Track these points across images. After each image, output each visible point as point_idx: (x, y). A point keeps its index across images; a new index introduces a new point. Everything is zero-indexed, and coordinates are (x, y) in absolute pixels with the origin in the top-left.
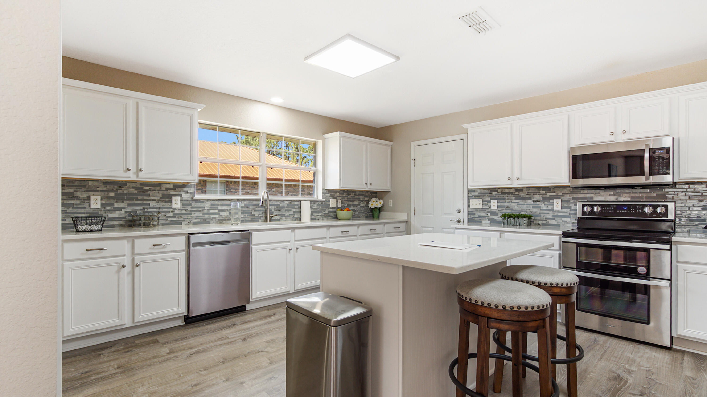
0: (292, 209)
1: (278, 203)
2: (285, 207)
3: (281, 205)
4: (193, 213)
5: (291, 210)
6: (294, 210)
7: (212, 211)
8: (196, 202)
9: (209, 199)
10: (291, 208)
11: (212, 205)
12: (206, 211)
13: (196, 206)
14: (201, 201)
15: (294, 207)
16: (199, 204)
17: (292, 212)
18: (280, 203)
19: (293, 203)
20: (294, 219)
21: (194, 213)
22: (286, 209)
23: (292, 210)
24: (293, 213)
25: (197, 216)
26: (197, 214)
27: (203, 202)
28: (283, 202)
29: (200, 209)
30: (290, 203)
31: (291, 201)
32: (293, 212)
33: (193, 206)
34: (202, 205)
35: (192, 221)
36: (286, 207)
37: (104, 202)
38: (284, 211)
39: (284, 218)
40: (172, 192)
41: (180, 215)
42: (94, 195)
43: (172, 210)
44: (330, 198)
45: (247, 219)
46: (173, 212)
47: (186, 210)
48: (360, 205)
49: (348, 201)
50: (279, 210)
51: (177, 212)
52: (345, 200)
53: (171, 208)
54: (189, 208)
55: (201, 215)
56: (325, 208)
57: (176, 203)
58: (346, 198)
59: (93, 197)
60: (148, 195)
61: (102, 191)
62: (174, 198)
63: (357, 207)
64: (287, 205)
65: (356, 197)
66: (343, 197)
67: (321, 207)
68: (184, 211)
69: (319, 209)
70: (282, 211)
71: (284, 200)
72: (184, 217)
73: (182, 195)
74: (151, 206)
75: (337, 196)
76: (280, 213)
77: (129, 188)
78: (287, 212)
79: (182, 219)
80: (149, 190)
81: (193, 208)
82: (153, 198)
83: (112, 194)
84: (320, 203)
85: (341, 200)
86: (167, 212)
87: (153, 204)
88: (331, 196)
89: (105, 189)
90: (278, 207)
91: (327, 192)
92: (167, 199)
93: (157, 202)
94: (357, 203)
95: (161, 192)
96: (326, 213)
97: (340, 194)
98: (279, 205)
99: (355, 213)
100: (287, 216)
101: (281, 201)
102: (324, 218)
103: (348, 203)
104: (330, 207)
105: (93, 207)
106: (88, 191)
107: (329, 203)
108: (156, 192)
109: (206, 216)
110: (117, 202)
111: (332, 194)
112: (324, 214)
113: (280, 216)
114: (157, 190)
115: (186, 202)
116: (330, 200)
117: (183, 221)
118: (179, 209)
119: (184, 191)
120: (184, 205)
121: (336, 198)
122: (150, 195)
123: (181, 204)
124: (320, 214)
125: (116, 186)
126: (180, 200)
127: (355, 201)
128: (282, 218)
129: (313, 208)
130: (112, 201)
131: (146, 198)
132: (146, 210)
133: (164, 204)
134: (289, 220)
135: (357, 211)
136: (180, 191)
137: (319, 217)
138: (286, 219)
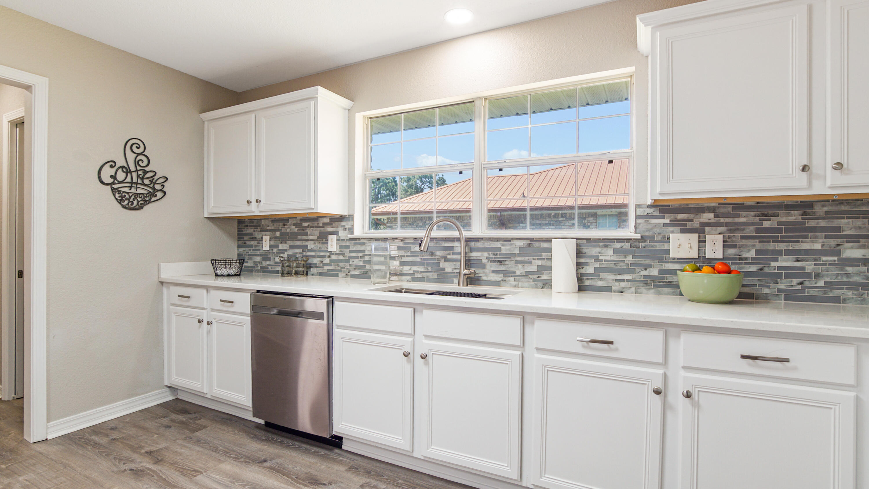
0: (534, 259)
1: (498, 245)
2: (514, 255)
3: (505, 249)
4: (351, 260)
5: (530, 263)
6: (540, 263)
8: (355, 243)
9: (372, 238)
10: (531, 258)
12: (367, 258)
13: (354, 249)
14: (362, 241)
15: (541, 255)
16: (359, 246)
17: (533, 268)
18: (503, 246)
19: (537, 245)
20: (540, 284)
21: (353, 260)
22: (519, 259)
23: (534, 261)
24: (535, 270)
25: (356, 266)
26: (356, 262)
27: (363, 243)
28: (509, 243)
29: (361, 255)
30: (529, 245)
31: (532, 240)
32: (536, 267)
33: (351, 249)
34: (363, 248)
35: (350, 273)
36: (518, 255)
37: (272, 243)
38: (513, 263)
39: (512, 279)
40: (329, 229)
41: (337, 262)
42: (265, 235)
43: (328, 254)
44: (671, 229)
45: (430, 275)
46: (329, 257)
47: (344, 255)
48: (838, 253)
49: (763, 240)
50: (500, 262)
51: (333, 257)
52: (742, 237)
53: (327, 251)
54: (347, 252)
55: (361, 263)
56: (647, 262)
57: (333, 245)
58: (750, 231)
59: (264, 237)
60: (306, 234)
61: (271, 230)
62: (330, 237)
63: (816, 260)
64: (521, 249)
65: (812, 223)
66: (734, 228)
67: (630, 258)
68: (341, 257)
69: (624, 261)
70: (507, 263)
71: (512, 239)
72: (342, 265)
73: (340, 232)
74: (309, 248)
75: (704, 224)
76: (502, 268)
77: (290, 225)
78: (520, 266)
79: (339, 268)
80: (308, 227)
81: (351, 252)
82: (311, 237)
83: (278, 234)
84: (627, 246)
85: (721, 236)
86: (324, 257)
87: (311, 245)
88: (674, 223)
89: (273, 228)
90: (497, 254)
91: (658, 213)
92: (323, 238)
93: (315, 244)
94: (818, 246)
95: (318, 229)
96: (652, 274)
97: (716, 216)
98: (499, 249)
99: (807, 284)
100: (520, 276)
101: (505, 241)
102: (643, 290)
103: (759, 246)
104: (671, 257)
105: (264, 249)
106: (262, 231)
107: (665, 246)
108: (314, 229)
109: (368, 266)
110: (281, 243)
111: (680, 216)
112: (644, 277)
113: (501, 275)
114: (316, 227)
115: (344, 244)
116: (671, 235)
117: (340, 271)
118: (336, 254)
119: (342, 226)
120: (341, 247)
121: (700, 231)
122: (309, 233)
123: (338, 246)
124: (629, 277)
125: (281, 224)
126: (337, 240)
127: (806, 237)
128: (507, 279)
129: (601, 258)
130: (278, 242)
131: (304, 237)
132: (304, 254)
133: (321, 245)
134: (526, 284)
135: (818, 276)
136: (337, 227)
137: (623, 284)
138: (518, 281)
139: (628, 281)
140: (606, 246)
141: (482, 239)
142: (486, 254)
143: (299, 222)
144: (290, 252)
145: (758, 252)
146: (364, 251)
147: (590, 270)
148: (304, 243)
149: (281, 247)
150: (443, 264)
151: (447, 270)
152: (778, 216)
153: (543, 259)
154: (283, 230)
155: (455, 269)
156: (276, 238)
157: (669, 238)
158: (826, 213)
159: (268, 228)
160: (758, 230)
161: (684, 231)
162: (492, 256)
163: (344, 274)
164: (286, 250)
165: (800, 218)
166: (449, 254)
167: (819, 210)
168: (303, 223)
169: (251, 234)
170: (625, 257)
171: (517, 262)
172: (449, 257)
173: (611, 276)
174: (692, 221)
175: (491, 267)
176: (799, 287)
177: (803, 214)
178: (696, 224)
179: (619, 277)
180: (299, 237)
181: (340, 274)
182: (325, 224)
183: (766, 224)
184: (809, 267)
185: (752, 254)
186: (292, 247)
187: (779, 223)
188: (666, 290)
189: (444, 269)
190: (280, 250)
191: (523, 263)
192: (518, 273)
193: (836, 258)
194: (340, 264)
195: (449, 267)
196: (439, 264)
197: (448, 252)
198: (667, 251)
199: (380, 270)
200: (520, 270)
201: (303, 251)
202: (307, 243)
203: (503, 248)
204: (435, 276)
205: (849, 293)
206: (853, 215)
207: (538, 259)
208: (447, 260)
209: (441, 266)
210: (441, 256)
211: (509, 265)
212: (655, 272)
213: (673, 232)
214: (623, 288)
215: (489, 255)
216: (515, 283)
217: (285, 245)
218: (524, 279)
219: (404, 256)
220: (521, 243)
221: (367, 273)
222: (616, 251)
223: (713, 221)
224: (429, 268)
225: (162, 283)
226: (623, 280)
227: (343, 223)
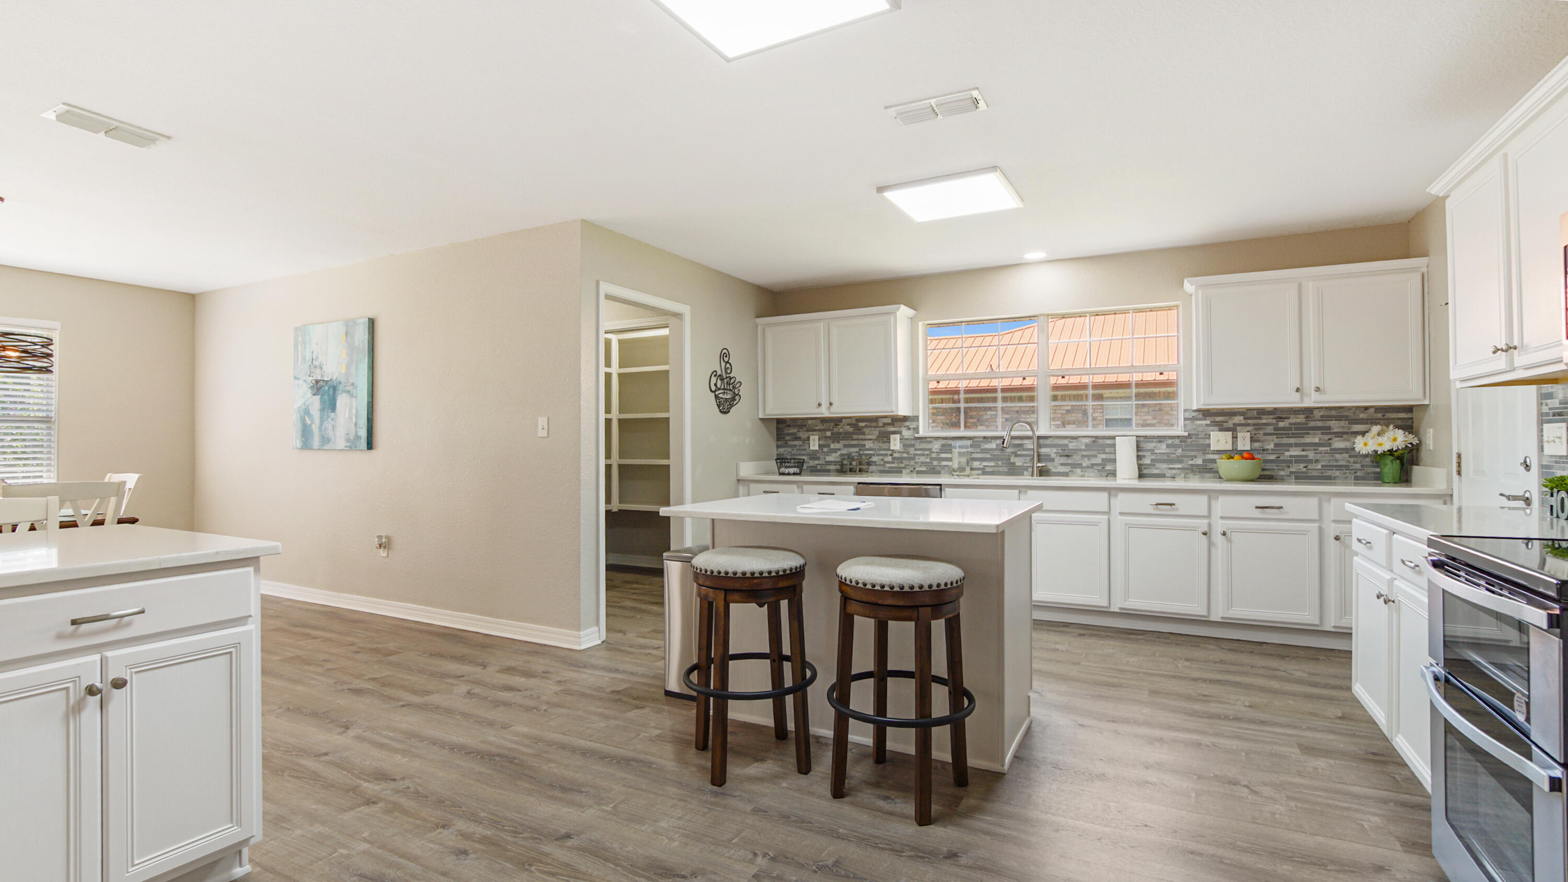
0: (1099, 453)
1: (1066, 442)
2: (1080, 450)
3: (1072, 445)
4: (917, 457)
5: (1096, 456)
6: (1104, 456)
7: (943, 455)
8: (920, 442)
9: (939, 437)
10: (1095, 453)
11: (943, 445)
12: (934, 455)
13: (920, 447)
14: (928, 439)
16: (925, 444)
17: (1098, 460)
18: (1070, 442)
19: (1101, 441)
20: (1104, 474)
21: (918, 457)
22: (1085, 453)
23: (1098, 455)
24: (1101, 462)
25: (922, 463)
26: (922, 459)
27: (930, 442)
28: (1076, 440)
29: (927, 452)
30: (1094, 442)
31: (1097, 437)
32: (1101, 460)
33: (917, 447)
34: (929, 446)
36: (1085, 450)
37: (822, 442)
38: (1079, 457)
39: (1079, 470)
40: (891, 429)
41: (900, 460)
42: (813, 435)
43: (890, 452)
44: (1211, 428)
45: (1001, 469)
46: (891, 455)
47: (908, 453)
48: (1330, 445)
49: (1279, 436)
50: (1068, 456)
51: (896, 455)
52: (1265, 434)
53: (889, 450)
54: (912, 451)
55: (928, 460)
56: (1193, 453)
57: (896, 443)
58: (1270, 429)
59: (811, 437)
60: (864, 434)
61: (819, 430)
62: (892, 437)
63: (1315, 450)
64: (1086, 445)
65: (1312, 424)
66: (1258, 427)
67: (1180, 450)
68: (905, 455)
69: (1175, 454)
70: (1074, 457)
71: (1079, 437)
72: (906, 462)
73: (903, 432)
74: (867, 447)
75: (1236, 425)
76: (1070, 461)
77: (844, 425)
78: (1086, 459)
79: (904, 466)
80: (866, 426)
81: (916, 450)
82: (868, 437)
83: (829, 434)
84: (1177, 442)
85: (1249, 433)
86: (886, 455)
87: (869, 444)
88: (1215, 424)
89: (822, 427)
90: (1065, 450)
91: (1201, 416)
92: (885, 437)
93: (874, 443)
94: (1317, 440)
95: (878, 429)
96: (1197, 463)
97: (1245, 419)
98: (1067, 445)
99: (1310, 467)
100: (1087, 467)
101: (1072, 439)
102: (1191, 475)
103: (1277, 441)
104: (1211, 449)
105: (812, 448)
106: (808, 431)
107: (1207, 442)
108: (873, 429)
109: (935, 463)
110: (833, 442)
111: (1218, 419)
112: (1191, 465)
113: (1070, 467)
114: (875, 427)
115: (908, 442)
116: (1211, 433)
117: (904, 468)
118: (899, 452)
119: (905, 426)
120: (904, 445)
121: (1233, 430)
122: (867, 433)
123: (902, 445)
124: (1179, 466)
125: (832, 424)
126: (900, 439)
127: (1308, 434)
128: (1074, 470)
129: (1156, 451)
130: (829, 442)
131: (861, 437)
132: (861, 452)
133: (881, 444)
134: (1091, 474)
135: (1317, 461)
136: (900, 427)
137: (1174, 472)
138: (1085, 472)
139: (1178, 469)
140: (1160, 442)
141: (1051, 437)
142: (1054, 450)
143: (854, 422)
144: (844, 452)
145: (1276, 445)
146: (931, 449)
147: (1147, 461)
148: (861, 442)
149: (832, 446)
150: (1013, 459)
151: (1017, 464)
152: (1289, 418)
153: (1107, 453)
154: (836, 430)
155: (1026, 463)
156: (827, 437)
157: (1210, 435)
158: (1322, 416)
159: (817, 428)
160: (1276, 429)
161: (1223, 429)
162: (1060, 451)
163: (908, 471)
164: (839, 450)
165: (1304, 420)
166: (1019, 451)
167: (1317, 414)
168: (860, 423)
169: (795, 434)
170: (1176, 450)
171: (1083, 456)
172: (1019, 453)
173: (1164, 466)
174: (1227, 422)
175: (1059, 460)
176: (1304, 470)
177: (1307, 417)
178: (1230, 424)
179: (1172, 466)
180: (855, 437)
181: (904, 471)
182: (885, 425)
183: (1281, 424)
184: (1311, 455)
185: (1271, 446)
186: (845, 446)
187: (1290, 424)
188: (1208, 475)
189: (1014, 463)
190: (831, 449)
191: (1089, 457)
192: (1084, 465)
193: (1328, 448)
194: (904, 462)
195: (1019, 462)
196: (1010, 459)
197: (1018, 449)
198: (1209, 445)
199: (948, 466)
200: (1086, 463)
201: (860, 450)
202: (864, 443)
203: (1070, 444)
204: (1006, 469)
205: (1338, 473)
206: (1339, 418)
207: (1103, 453)
208: (1017, 456)
209: (1012, 461)
210: (1012, 452)
211: (1076, 459)
212: (1199, 461)
213: (1213, 431)
214: (1175, 474)
215: (1058, 450)
216: (1082, 473)
217: (839, 445)
218: (1090, 470)
219: (974, 453)
220: (1087, 441)
221: (934, 469)
222: (1168, 446)
223: (1243, 422)
224: (1000, 463)
225: (738, 480)
226: (1174, 469)
227: (907, 424)
